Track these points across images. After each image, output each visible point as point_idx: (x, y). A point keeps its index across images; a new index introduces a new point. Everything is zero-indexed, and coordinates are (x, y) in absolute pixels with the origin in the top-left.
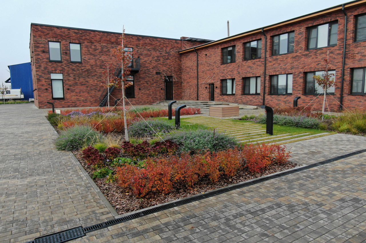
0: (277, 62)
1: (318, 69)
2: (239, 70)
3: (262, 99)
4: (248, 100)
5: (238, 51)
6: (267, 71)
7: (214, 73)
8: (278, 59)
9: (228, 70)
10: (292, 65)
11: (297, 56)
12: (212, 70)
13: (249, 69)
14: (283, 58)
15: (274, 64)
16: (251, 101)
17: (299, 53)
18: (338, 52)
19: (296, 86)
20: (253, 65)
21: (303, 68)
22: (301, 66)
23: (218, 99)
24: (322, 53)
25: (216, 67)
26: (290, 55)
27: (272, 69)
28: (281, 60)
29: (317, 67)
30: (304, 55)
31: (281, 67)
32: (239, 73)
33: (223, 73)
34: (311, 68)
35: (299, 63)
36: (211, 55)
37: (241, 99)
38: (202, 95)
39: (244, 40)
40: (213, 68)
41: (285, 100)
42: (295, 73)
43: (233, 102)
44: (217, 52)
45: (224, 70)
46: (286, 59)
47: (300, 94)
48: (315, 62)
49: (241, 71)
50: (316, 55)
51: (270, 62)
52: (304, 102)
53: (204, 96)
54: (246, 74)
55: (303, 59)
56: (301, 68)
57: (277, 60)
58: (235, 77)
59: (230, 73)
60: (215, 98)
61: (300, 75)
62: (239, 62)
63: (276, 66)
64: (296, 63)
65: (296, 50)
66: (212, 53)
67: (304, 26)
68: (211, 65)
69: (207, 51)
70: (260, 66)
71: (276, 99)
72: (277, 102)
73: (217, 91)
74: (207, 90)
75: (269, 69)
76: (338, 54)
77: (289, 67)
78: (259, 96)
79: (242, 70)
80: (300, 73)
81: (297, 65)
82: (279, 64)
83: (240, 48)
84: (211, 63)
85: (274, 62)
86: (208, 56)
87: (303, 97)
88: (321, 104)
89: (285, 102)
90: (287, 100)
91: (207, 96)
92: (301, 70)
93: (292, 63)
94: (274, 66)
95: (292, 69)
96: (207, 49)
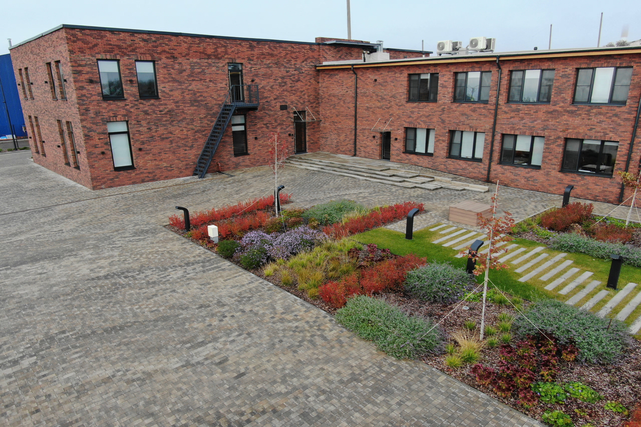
0: (519, 115)
1: (590, 136)
2: (444, 116)
3: (487, 169)
4: (458, 167)
5: (443, 84)
6: (498, 127)
7: (392, 115)
8: (521, 110)
9: (421, 114)
10: (546, 123)
11: (555, 111)
12: (388, 108)
13: (463, 119)
14: (530, 111)
15: (511, 117)
16: (464, 169)
17: (560, 107)
18: (626, 116)
19: (550, 158)
20: (472, 114)
21: (563, 131)
22: (561, 128)
23: (399, 158)
24: (600, 114)
25: (397, 105)
26: (544, 108)
27: (508, 124)
28: (526, 113)
29: (588, 133)
30: (568, 112)
31: (524, 123)
32: (443, 122)
33: (410, 117)
34: (578, 133)
35: (557, 122)
36: (386, 82)
37: (445, 165)
38: (365, 147)
39: (456, 68)
40: (389, 105)
41: (528, 175)
42: (550, 137)
43: (430, 166)
44: (398, 79)
45: (412, 112)
46: (535, 112)
47: (554, 169)
48: (586, 125)
49: (447, 119)
50: (588, 114)
51: (506, 113)
52: (560, 183)
53: (368, 150)
54: (458, 125)
55: (565, 117)
56: (561, 131)
57: (518, 112)
58: (435, 127)
59: (424, 119)
60: (392, 157)
61: (557, 142)
62: (444, 103)
63: (516, 120)
64: (551, 122)
65: (555, 101)
66: (389, 80)
67: (572, 65)
68: (384, 99)
69: (377, 73)
70: (486, 116)
71: (511, 172)
72: (513, 177)
73: (396, 146)
74: (375, 142)
75: (502, 124)
76: (626, 119)
77: (540, 126)
78: (480, 164)
79: (448, 117)
80: (559, 138)
81: (554, 125)
82: (522, 119)
83: (446, 79)
84: (385, 97)
85: (512, 114)
86: (380, 84)
87: (560, 175)
88: (588, 189)
89: (527, 179)
90: (531, 177)
91: (375, 150)
92: (561, 134)
93: (545, 121)
94: (512, 120)
95: (544, 130)
96: (378, 71)
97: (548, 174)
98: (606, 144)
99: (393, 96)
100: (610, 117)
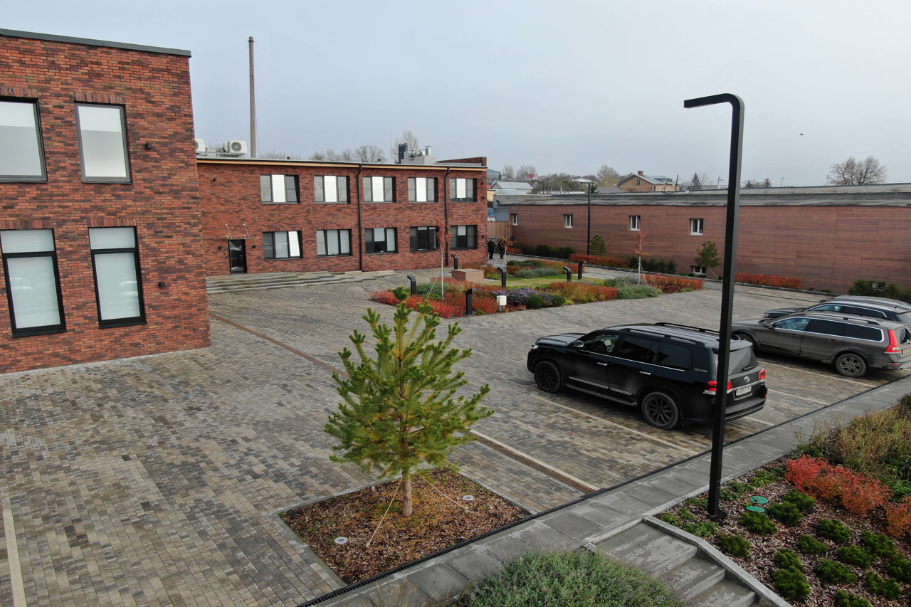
2: (311, 217)
3: (358, 261)
4: (332, 264)
5: (304, 186)
6: (362, 223)
7: (244, 220)
9: (284, 216)
10: (396, 217)
11: (401, 208)
13: (329, 218)
15: (371, 214)
16: (336, 265)
17: (404, 205)
18: (440, 209)
19: (403, 243)
21: (408, 222)
22: (406, 220)
23: (260, 267)
24: (427, 208)
25: (250, 208)
26: (393, 206)
27: (370, 220)
29: (422, 222)
30: (409, 208)
32: (310, 223)
33: (269, 220)
34: (417, 223)
35: (403, 216)
36: (231, 182)
37: (317, 265)
40: (238, 209)
41: (390, 259)
42: (401, 227)
43: (300, 270)
44: (249, 179)
45: (272, 215)
46: (388, 209)
47: (407, 251)
48: (420, 217)
49: (314, 220)
50: (420, 209)
51: (366, 210)
52: (412, 261)
53: (211, 265)
54: (325, 224)
55: (407, 212)
58: (301, 228)
59: (288, 221)
60: (250, 268)
61: (406, 230)
62: (308, 204)
63: (375, 216)
64: (400, 216)
65: (400, 201)
66: (234, 179)
67: (406, 175)
68: (231, 201)
70: (350, 215)
71: (378, 260)
72: (380, 263)
73: (252, 256)
74: (221, 254)
75: (364, 220)
76: (440, 212)
77: (393, 220)
80: (406, 227)
81: (402, 218)
82: (379, 215)
83: (308, 182)
85: (372, 212)
86: (221, 184)
87: (411, 255)
88: (429, 261)
89: (390, 262)
90: (393, 260)
92: (407, 224)
93: (395, 215)
94: (372, 216)
95: (396, 222)
96: (217, 169)
97: (403, 256)
98: (430, 228)
99: (244, 198)
100: (432, 211)
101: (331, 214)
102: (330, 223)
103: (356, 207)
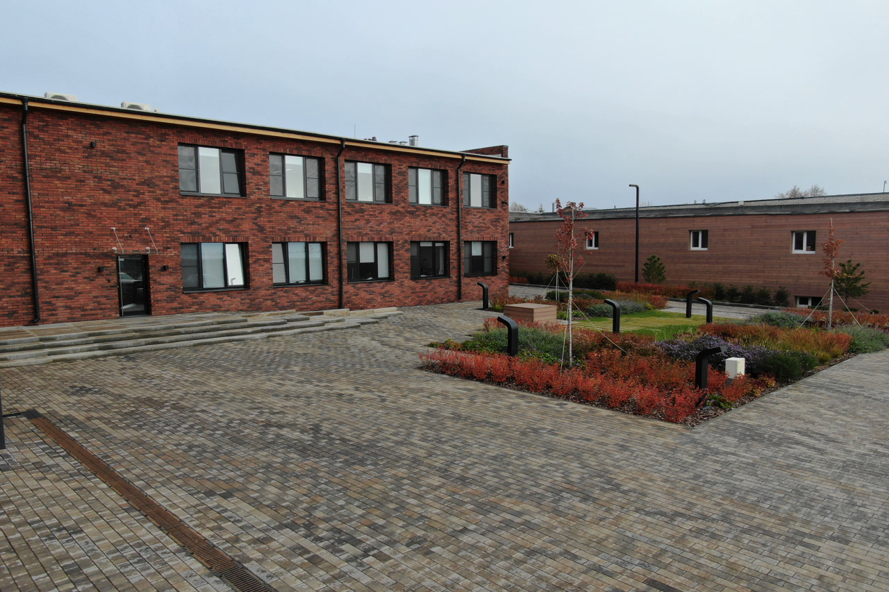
2: (262, 220)
5: (253, 168)
7: (147, 220)
9: (218, 217)
11: (398, 211)
17: (402, 207)
18: (451, 216)
21: (408, 234)
22: (406, 230)
26: (388, 208)
27: (354, 229)
29: (428, 235)
30: (409, 212)
33: (193, 223)
34: (420, 235)
35: (401, 224)
36: (124, 152)
37: (272, 300)
38: (68, 297)
39: (274, 146)
40: (136, 200)
41: (383, 291)
42: (398, 241)
43: (245, 308)
44: (158, 150)
45: (198, 215)
46: (379, 213)
47: (406, 278)
48: (424, 227)
49: (268, 225)
53: (81, 302)
54: (286, 233)
55: (407, 218)
56: (406, 234)
57: (362, 213)
58: (247, 238)
61: (405, 246)
62: (259, 199)
63: (362, 223)
64: (397, 225)
65: (396, 201)
69: (96, 131)
70: (325, 219)
72: (368, 297)
76: (451, 219)
77: (388, 230)
79: (270, 222)
80: (405, 242)
81: (399, 228)
82: (368, 221)
85: (357, 216)
86: (104, 154)
87: (412, 283)
88: (435, 293)
89: (383, 295)
90: (386, 292)
91: (103, 300)
92: (407, 237)
93: (390, 223)
94: (357, 223)
95: (392, 233)
97: (401, 285)
98: (437, 245)
99: (147, 183)
100: (440, 218)
101: (296, 217)
102: (294, 232)
103: (334, 207)
